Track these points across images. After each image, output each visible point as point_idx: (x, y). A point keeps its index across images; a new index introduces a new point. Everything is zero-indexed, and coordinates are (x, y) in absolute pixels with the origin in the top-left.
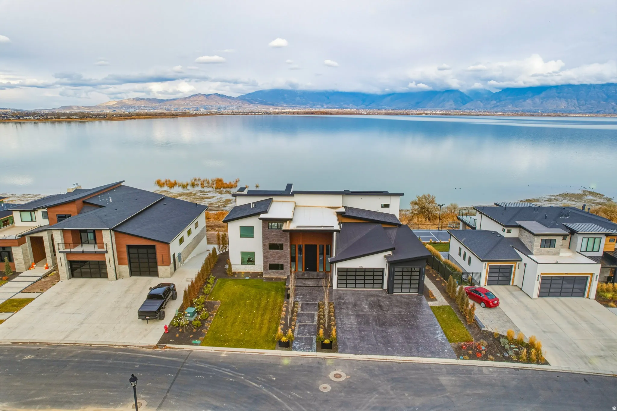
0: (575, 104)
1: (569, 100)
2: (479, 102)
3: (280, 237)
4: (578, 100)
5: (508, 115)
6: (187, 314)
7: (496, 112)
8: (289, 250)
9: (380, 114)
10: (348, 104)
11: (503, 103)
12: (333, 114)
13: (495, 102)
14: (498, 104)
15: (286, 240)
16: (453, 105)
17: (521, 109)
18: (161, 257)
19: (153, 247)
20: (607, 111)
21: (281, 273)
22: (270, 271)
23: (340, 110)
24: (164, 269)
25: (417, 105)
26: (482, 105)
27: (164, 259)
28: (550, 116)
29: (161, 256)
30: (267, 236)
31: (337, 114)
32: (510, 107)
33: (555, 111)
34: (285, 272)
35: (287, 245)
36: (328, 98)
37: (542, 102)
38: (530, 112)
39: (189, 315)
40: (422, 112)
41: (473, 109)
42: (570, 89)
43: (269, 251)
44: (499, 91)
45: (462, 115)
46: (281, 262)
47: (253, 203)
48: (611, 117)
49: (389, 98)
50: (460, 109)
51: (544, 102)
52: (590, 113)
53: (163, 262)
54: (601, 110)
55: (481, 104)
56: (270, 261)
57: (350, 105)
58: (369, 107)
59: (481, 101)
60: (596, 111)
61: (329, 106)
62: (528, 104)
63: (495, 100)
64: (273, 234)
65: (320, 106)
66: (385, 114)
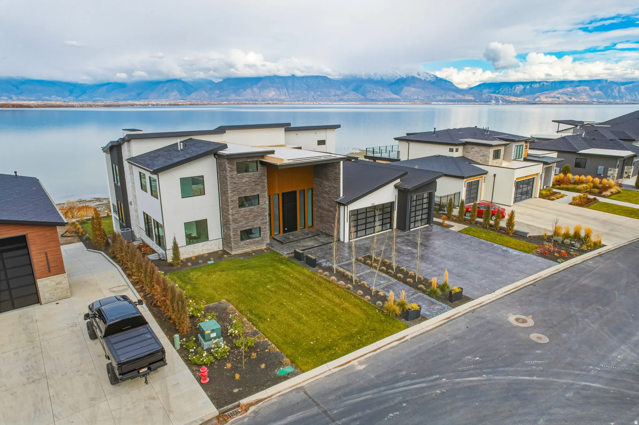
0: (286, 93)
1: (281, 90)
2: (204, 92)
3: (254, 184)
4: (287, 90)
5: (234, 104)
6: (209, 334)
7: (222, 101)
8: (267, 202)
9: (98, 106)
10: (50, 96)
11: (226, 92)
12: (32, 107)
13: (218, 92)
14: (222, 93)
15: (263, 187)
16: (178, 95)
17: (243, 98)
18: (45, 258)
19: (22, 239)
20: (309, 99)
21: (258, 243)
22: (242, 243)
23: (40, 103)
24: (53, 283)
25: (139, 96)
26: (207, 94)
27: (50, 261)
28: (269, 104)
29: (44, 255)
30: (235, 185)
31: (38, 107)
32: (233, 96)
33: (272, 99)
34: (263, 240)
35: (264, 196)
36: (18, 88)
37: (260, 91)
38: (252, 101)
39: (214, 335)
40: (147, 103)
41: (199, 99)
42: (280, 80)
43: (240, 209)
44: (221, 80)
45: (190, 104)
46: (257, 224)
47: (180, 142)
48: (313, 104)
49: (105, 88)
50: (185, 100)
51: (261, 92)
52: (298, 101)
53: (49, 268)
54: (306, 99)
55: (205, 93)
56: (242, 227)
57: (53, 97)
58: (80, 99)
59: (205, 91)
60: (301, 99)
61: (21, 97)
62: (248, 93)
63: (219, 90)
64: (244, 181)
65: (6, 98)
66: (104, 106)
